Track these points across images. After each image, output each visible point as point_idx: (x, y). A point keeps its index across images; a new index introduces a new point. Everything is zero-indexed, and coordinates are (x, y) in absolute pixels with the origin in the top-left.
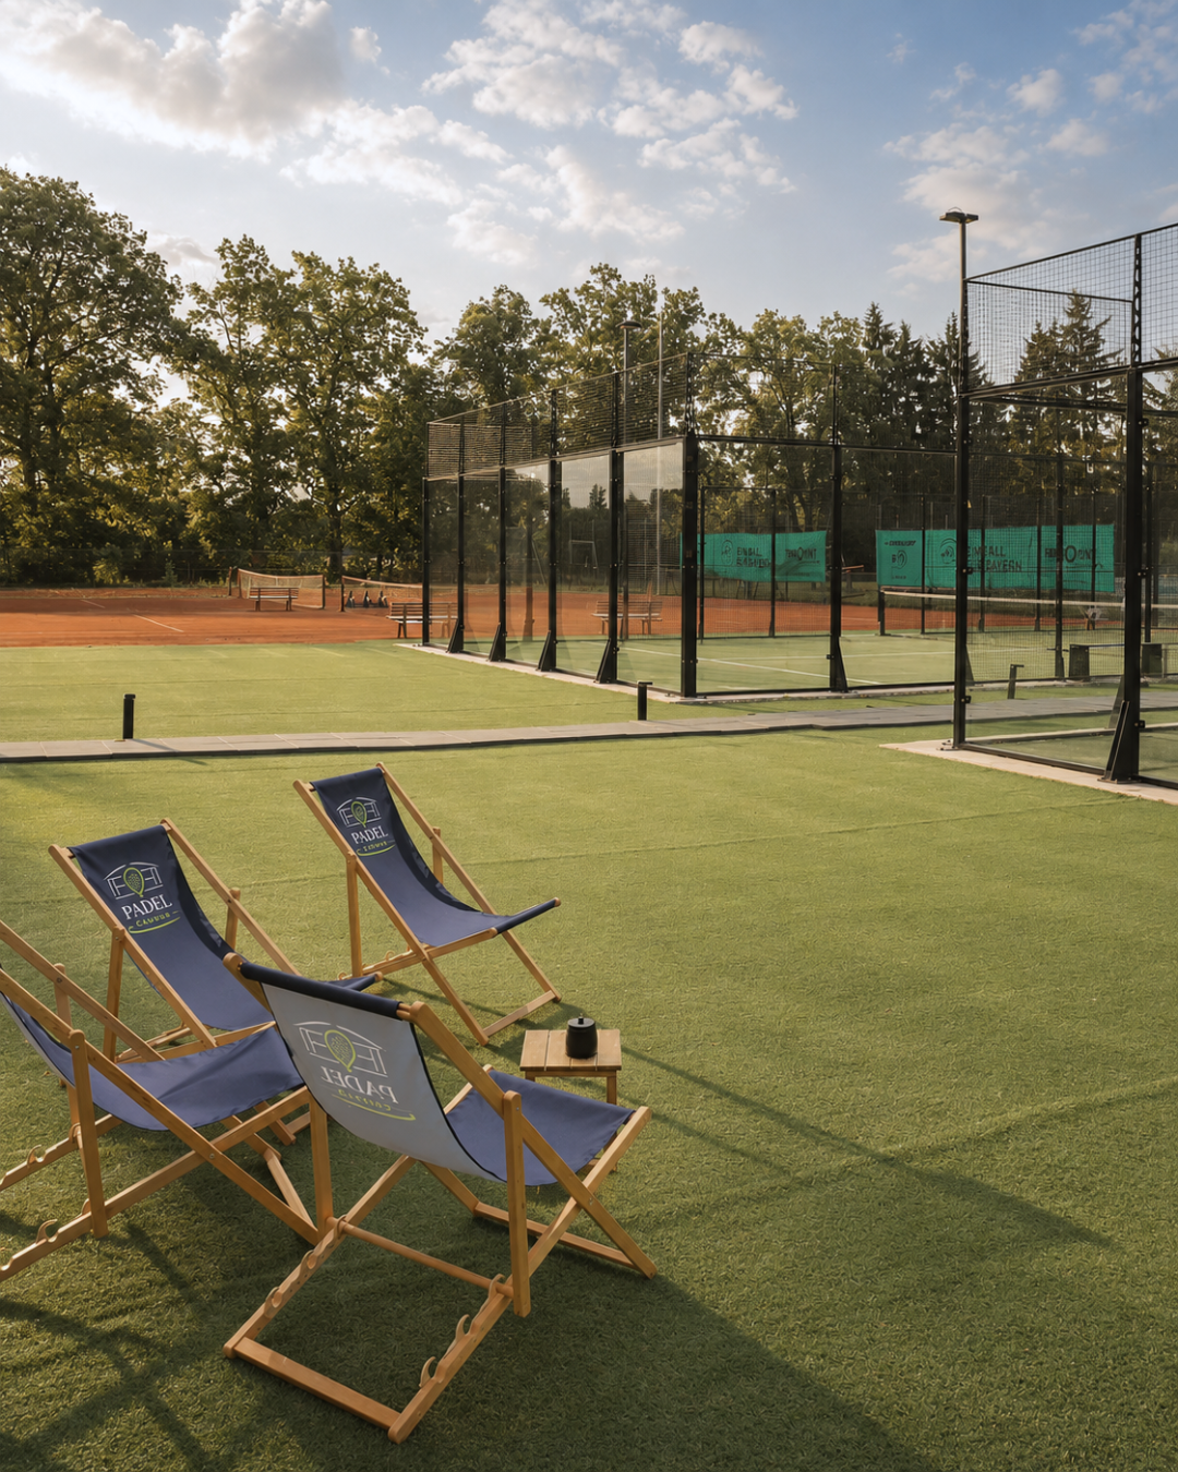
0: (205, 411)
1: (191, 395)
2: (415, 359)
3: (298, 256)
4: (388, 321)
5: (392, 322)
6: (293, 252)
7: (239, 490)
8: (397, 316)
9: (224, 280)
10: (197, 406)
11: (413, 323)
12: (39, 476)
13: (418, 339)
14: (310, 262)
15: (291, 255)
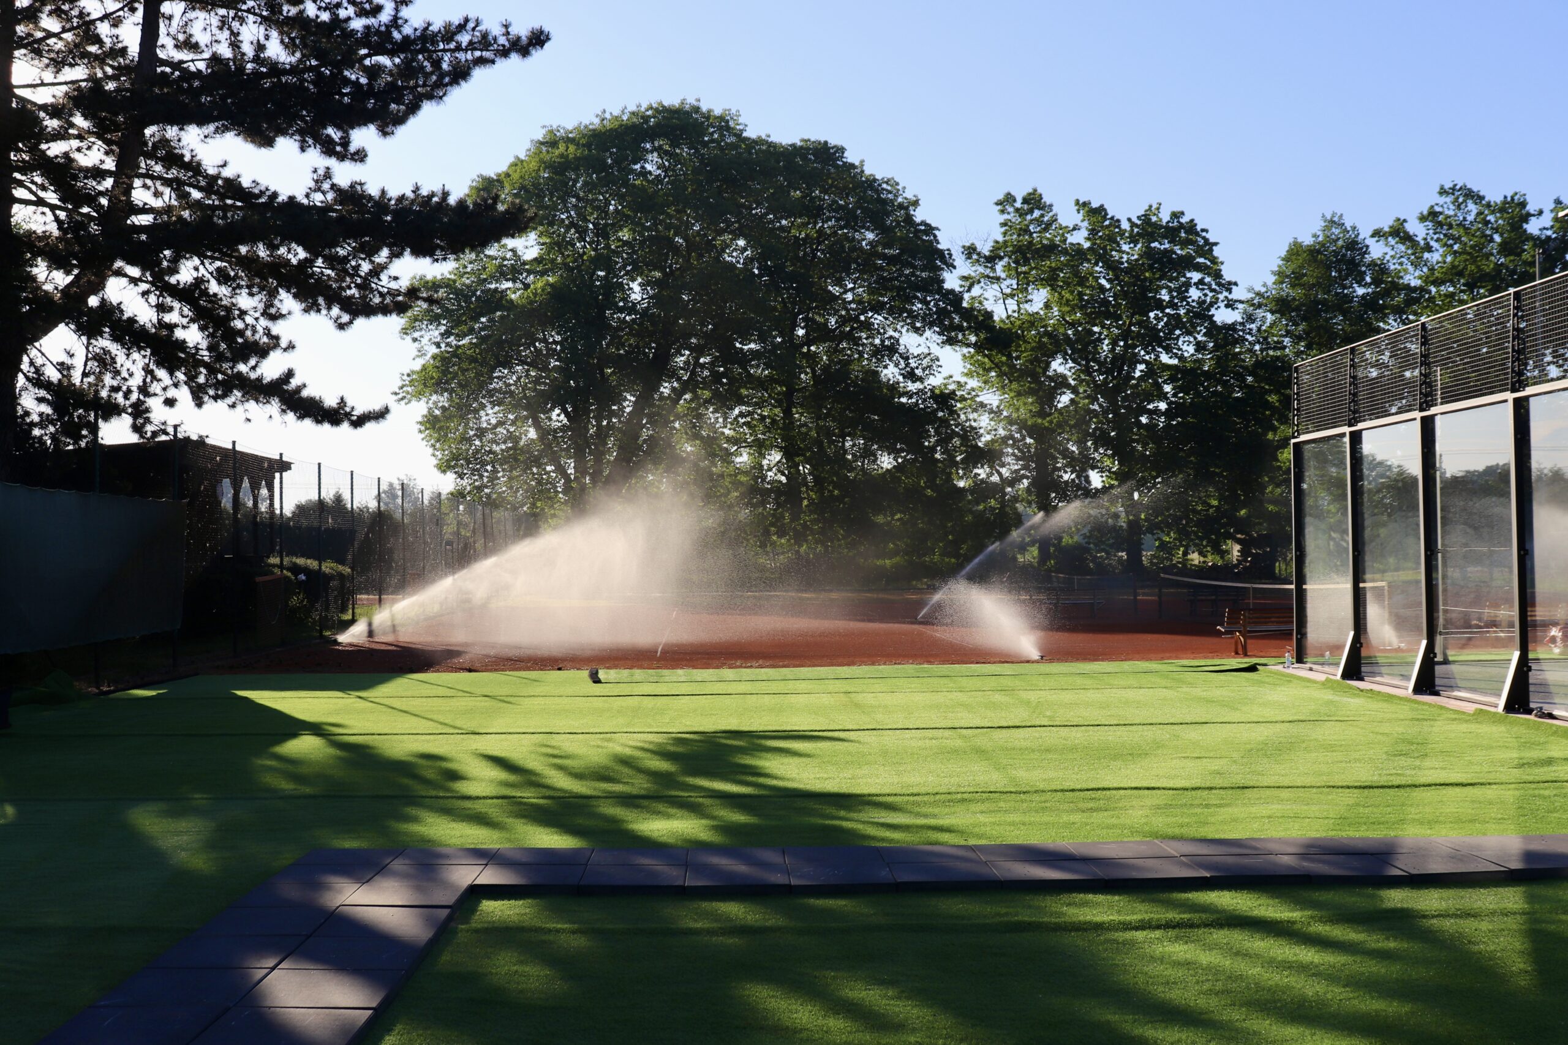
0: (981, 389)
1: (966, 371)
2: (1223, 316)
3: (1082, 205)
4: (1188, 275)
5: (1195, 276)
6: (1077, 202)
7: (1024, 477)
8: (1198, 268)
9: (1000, 239)
10: (973, 383)
11: (1218, 275)
12: (805, 469)
13: (1225, 294)
14: (1096, 214)
15: (1073, 203)
